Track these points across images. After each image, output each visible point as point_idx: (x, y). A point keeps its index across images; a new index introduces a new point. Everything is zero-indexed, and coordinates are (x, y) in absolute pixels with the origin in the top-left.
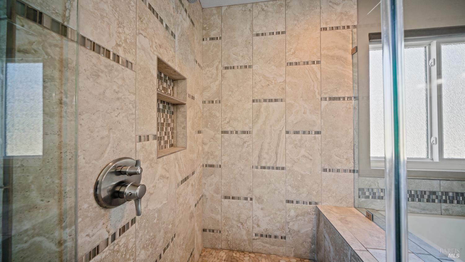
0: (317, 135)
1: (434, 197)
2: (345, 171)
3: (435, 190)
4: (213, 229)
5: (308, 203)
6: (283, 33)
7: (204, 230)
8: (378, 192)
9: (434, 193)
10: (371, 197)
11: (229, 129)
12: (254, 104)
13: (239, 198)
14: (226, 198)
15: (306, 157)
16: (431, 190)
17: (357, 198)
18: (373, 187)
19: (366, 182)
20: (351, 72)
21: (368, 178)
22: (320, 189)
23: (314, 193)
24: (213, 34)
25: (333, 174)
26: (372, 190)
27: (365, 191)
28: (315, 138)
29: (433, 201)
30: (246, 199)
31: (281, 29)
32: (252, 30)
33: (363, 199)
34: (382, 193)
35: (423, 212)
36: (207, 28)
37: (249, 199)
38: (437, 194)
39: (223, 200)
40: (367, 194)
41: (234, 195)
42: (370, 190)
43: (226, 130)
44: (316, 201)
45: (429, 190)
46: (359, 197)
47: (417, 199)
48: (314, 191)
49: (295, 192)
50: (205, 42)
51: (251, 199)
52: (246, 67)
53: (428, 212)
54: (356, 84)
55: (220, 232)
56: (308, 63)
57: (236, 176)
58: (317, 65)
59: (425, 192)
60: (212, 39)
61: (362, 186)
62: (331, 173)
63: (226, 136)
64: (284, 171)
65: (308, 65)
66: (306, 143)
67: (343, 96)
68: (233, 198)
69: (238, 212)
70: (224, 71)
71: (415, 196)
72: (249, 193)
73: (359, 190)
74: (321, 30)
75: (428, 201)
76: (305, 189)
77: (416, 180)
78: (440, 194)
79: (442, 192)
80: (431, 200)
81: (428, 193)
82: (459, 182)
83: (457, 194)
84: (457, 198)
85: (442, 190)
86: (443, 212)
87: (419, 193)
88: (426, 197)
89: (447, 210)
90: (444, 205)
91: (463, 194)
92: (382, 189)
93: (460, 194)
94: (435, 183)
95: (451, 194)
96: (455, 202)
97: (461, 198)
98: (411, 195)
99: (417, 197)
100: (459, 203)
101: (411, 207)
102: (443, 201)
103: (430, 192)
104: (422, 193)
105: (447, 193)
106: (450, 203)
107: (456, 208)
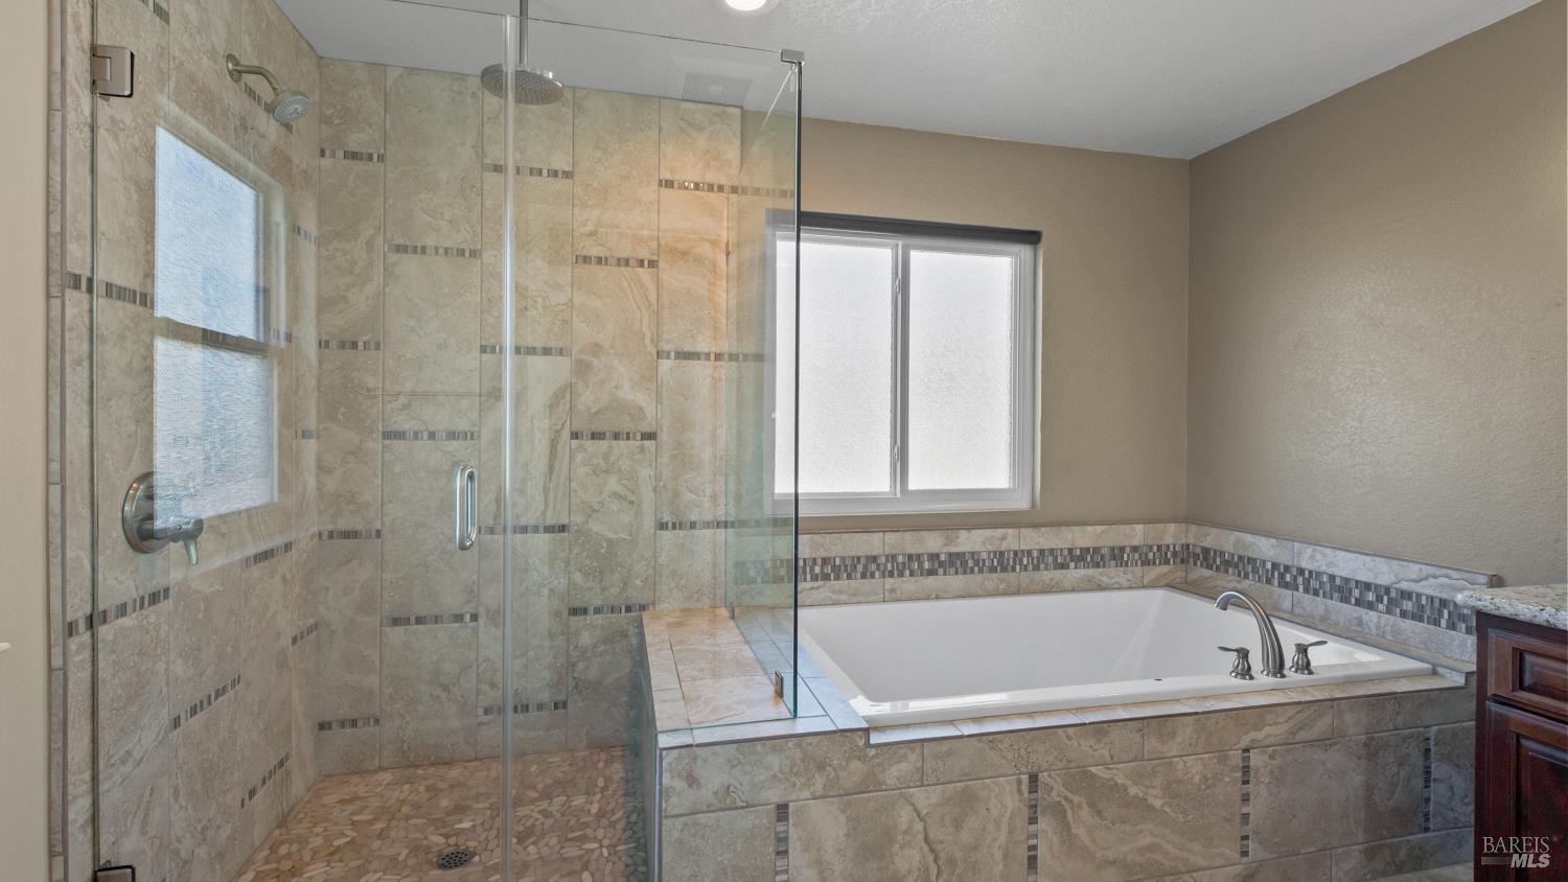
0: (647, 443)
1: (873, 567)
2: (707, 525)
3: (875, 553)
4: (354, 717)
5: (623, 610)
6: (568, 175)
7: (323, 726)
8: (775, 567)
9: (874, 559)
10: (760, 579)
11: (408, 426)
12: (486, 357)
13: (437, 619)
14: (396, 622)
15: (620, 496)
16: (869, 554)
17: (731, 584)
18: (765, 557)
19: (751, 548)
22: (651, 571)
23: (638, 582)
24: (356, 140)
25: (682, 533)
26: (763, 563)
27: (749, 567)
28: (642, 450)
29: (873, 576)
30: (459, 618)
31: (561, 163)
32: (480, 153)
33: (744, 587)
34: (782, 569)
36: (337, 121)
37: (467, 618)
38: (879, 562)
39: (387, 629)
40: (752, 573)
41: (422, 612)
42: (758, 565)
43: (397, 427)
44: (643, 602)
45: (865, 554)
46: (736, 583)
47: (845, 575)
48: (637, 578)
49: (592, 584)
50: (327, 162)
51: (474, 618)
52: (461, 252)
53: (862, 599)
54: (733, 323)
55: (377, 721)
56: (627, 262)
57: (430, 558)
58: (650, 270)
59: (859, 558)
60: (353, 156)
61: (741, 559)
62: (677, 531)
63: (397, 445)
64: (565, 534)
65: (628, 269)
66: (621, 462)
67: (706, 350)
68: (419, 621)
69: (435, 658)
70: (394, 257)
71: (842, 568)
72: (469, 601)
73: (737, 565)
74: (660, 185)
75: (863, 576)
76: (616, 576)
77: (845, 536)
78: (883, 560)
79: (887, 556)
80: (868, 574)
81: (863, 560)
82: (914, 533)
83: (910, 557)
84: (909, 564)
85: (887, 553)
86: (887, 594)
87: (848, 562)
88: (860, 568)
89: (893, 590)
90: (889, 582)
91: (919, 556)
92: (782, 561)
93: (914, 558)
94: (876, 538)
95: (900, 559)
96: (907, 572)
97: (916, 564)
98: (834, 567)
99: (846, 570)
100: (912, 574)
101: (834, 592)
102: (887, 573)
103: (867, 557)
104: (853, 562)
105: (894, 557)
106: (898, 576)
107: (908, 584)
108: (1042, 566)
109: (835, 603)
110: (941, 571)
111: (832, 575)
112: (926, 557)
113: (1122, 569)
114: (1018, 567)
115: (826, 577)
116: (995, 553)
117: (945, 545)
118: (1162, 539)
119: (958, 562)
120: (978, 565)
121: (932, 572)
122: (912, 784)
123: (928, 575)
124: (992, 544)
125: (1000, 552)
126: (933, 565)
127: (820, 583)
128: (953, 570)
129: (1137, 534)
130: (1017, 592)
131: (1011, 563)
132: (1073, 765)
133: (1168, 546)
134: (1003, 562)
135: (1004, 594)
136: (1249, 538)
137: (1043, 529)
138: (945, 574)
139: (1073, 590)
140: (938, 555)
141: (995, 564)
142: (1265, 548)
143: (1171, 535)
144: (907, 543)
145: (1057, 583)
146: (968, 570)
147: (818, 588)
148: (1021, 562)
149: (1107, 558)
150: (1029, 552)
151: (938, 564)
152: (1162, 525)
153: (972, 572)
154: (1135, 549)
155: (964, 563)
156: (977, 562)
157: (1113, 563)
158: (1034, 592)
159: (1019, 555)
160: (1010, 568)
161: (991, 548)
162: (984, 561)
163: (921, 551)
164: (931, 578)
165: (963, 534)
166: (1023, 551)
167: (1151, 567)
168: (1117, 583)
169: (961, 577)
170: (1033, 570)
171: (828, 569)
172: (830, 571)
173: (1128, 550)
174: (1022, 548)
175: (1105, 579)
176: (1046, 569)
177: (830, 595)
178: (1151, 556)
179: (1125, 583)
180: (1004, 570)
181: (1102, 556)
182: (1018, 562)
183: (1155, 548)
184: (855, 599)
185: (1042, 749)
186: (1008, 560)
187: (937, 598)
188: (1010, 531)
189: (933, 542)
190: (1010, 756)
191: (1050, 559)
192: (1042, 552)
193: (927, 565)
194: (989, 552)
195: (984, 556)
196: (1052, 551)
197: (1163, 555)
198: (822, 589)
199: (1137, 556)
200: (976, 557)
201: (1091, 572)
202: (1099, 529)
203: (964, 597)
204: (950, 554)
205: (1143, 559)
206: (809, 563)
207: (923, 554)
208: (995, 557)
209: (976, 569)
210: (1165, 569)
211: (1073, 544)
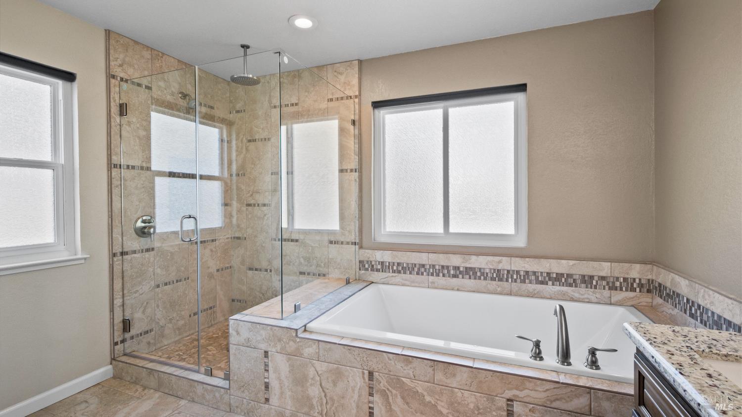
1: (423, 270)
2: (348, 243)
3: (424, 263)
4: (240, 299)
6: (296, 104)
7: (233, 300)
8: (376, 265)
9: (423, 266)
10: (370, 269)
11: (252, 202)
12: (273, 176)
13: (260, 270)
14: (251, 269)
16: (421, 263)
17: (358, 270)
18: (371, 259)
19: (366, 254)
20: (353, 143)
21: (367, 251)
22: (327, 261)
23: (322, 265)
24: (239, 106)
25: (338, 246)
26: (371, 262)
27: (365, 263)
29: (422, 274)
30: (266, 270)
31: (294, 101)
32: (270, 102)
33: (363, 272)
34: (379, 266)
35: (413, 285)
36: (234, 101)
37: (269, 271)
38: (426, 267)
39: (248, 271)
40: (367, 266)
41: (257, 267)
42: (370, 263)
43: (249, 203)
44: (324, 273)
45: (418, 263)
46: (360, 270)
47: (408, 272)
48: (322, 263)
49: (306, 263)
50: (231, 115)
51: (271, 271)
52: (265, 139)
53: (417, 285)
54: (357, 155)
55: (246, 302)
57: (258, 248)
59: (415, 265)
60: (238, 112)
61: (362, 259)
62: (336, 245)
63: (250, 208)
64: (297, 243)
67: (347, 168)
68: (256, 270)
69: (260, 283)
70: (248, 144)
71: (407, 268)
72: (269, 265)
73: (360, 262)
74: (328, 101)
75: (418, 274)
76: (315, 261)
77: (408, 253)
78: (428, 267)
79: (430, 265)
80: (420, 273)
81: (417, 266)
82: (445, 255)
83: (443, 267)
84: (442, 271)
85: (430, 263)
86: (430, 284)
87: (410, 266)
88: (416, 269)
89: (433, 283)
90: (431, 278)
91: (448, 267)
92: (379, 262)
93: (445, 267)
94: (424, 255)
95: (437, 267)
96: (441, 275)
97: (446, 271)
98: (402, 268)
99: (409, 270)
100: (444, 275)
101: (403, 279)
102: (430, 274)
103: (419, 265)
104: (412, 266)
105: (434, 266)
106: (436, 276)
107: (441, 280)
108: (527, 281)
109: (403, 285)
110: (460, 276)
111: (402, 271)
112: (452, 267)
113: (592, 290)
114: (510, 280)
115: (399, 272)
116: (494, 270)
117: (463, 262)
118: (628, 274)
119: (470, 272)
120: (484, 276)
121: (455, 276)
122: (314, 359)
123: (453, 277)
124: (493, 265)
125: (498, 270)
126: (456, 272)
127: (397, 274)
128: (468, 276)
129: (605, 269)
130: (510, 294)
131: (505, 277)
132: (392, 373)
133: (634, 280)
134: (499, 276)
135: (501, 294)
136: (677, 278)
137: (527, 259)
138: (463, 278)
139: (551, 298)
140: (459, 268)
141: (495, 276)
142: (683, 286)
143: (636, 272)
144: (441, 260)
145: (538, 292)
146: (477, 277)
147: (396, 276)
148: (512, 277)
149: (578, 282)
150: (518, 272)
151: (458, 272)
152: (626, 265)
153: (480, 278)
154: (603, 278)
155: (475, 273)
156: (482, 274)
157: (583, 285)
158: (521, 296)
159: (511, 272)
160: (505, 280)
161: (491, 267)
162: (487, 273)
163: (449, 265)
164: (455, 279)
165: (474, 258)
166: (514, 271)
167: (618, 292)
168: (588, 298)
169: (472, 280)
170: (521, 283)
171: (400, 268)
172: (401, 269)
173: (596, 278)
174: (512, 269)
175: (577, 295)
176: (530, 283)
177: (401, 280)
178: (618, 284)
179: (593, 299)
180: (501, 280)
181: (574, 280)
182: (510, 276)
183: (622, 280)
184: (413, 284)
185: (375, 360)
186: (503, 275)
187: (458, 290)
188: (504, 259)
189: (456, 260)
190: (358, 359)
191: (533, 278)
192: (527, 272)
193: (452, 272)
194: (490, 269)
195: (488, 271)
196: (534, 273)
197: (629, 285)
198: (397, 277)
199: (604, 283)
200: (482, 271)
201: (565, 289)
202: (571, 262)
203: (474, 292)
204: (466, 268)
205: (611, 285)
206: (391, 264)
207: (450, 266)
208: (494, 272)
209: (482, 277)
210: (631, 294)
211: (551, 269)
